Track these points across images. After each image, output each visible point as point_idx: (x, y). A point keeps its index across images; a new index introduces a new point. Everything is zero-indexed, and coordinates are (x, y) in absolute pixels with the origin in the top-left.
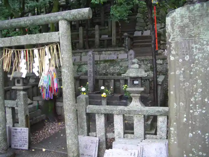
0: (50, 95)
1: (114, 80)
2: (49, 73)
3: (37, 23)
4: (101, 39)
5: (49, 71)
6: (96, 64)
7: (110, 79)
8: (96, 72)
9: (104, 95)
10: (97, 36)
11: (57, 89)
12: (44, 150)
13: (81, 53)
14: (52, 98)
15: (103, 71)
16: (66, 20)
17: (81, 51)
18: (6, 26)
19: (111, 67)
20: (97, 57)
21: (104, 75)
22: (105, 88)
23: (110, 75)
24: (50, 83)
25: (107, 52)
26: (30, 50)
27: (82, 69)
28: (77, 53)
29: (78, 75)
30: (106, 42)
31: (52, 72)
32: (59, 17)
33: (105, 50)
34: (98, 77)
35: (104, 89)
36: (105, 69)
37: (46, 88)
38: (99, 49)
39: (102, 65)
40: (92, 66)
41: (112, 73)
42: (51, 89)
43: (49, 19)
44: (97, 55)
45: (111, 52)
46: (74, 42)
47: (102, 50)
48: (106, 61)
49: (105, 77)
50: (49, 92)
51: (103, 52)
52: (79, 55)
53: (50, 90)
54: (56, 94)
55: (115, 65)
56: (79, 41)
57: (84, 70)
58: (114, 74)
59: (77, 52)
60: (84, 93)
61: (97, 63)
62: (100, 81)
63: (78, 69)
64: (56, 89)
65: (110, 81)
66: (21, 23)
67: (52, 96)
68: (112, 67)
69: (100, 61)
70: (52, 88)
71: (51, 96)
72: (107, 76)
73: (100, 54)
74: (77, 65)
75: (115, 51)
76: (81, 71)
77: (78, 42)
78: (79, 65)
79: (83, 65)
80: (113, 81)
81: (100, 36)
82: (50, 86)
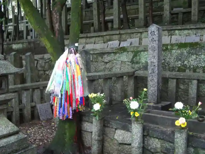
0: (66, 110)
1: (198, 80)
2: (67, 66)
4: (172, 12)
5: (66, 62)
6: (164, 50)
7: (191, 79)
8: (163, 65)
9: (181, 122)
10: (167, 7)
11: (81, 98)
13: (141, 33)
14: (71, 117)
15: (176, 63)
17: (141, 30)
19: (192, 56)
20: (166, 40)
21: (178, 71)
22: (184, 107)
23: (190, 70)
24: (68, 87)
25: (182, 31)
27: (140, 59)
28: (135, 34)
29: (133, 68)
30: (180, 16)
31: (73, 63)
33: (179, 28)
34: (168, 74)
35: (181, 108)
36: (180, 60)
37: (60, 96)
38: (169, 27)
39: (176, 52)
40: (156, 54)
41: (194, 67)
42: (69, 98)
44: (167, 36)
45: (190, 31)
46: (130, 17)
47: (174, 28)
48: (181, 46)
49: (181, 75)
50: (64, 105)
51: (177, 32)
52: (137, 37)
53: (66, 101)
54: (81, 108)
55: (199, 52)
56: (138, 16)
57: (143, 61)
58: (198, 70)
59: (135, 31)
60: (136, 113)
61: (167, 49)
62: (170, 81)
63: (133, 58)
64: (79, 100)
65: (191, 82)
67: (71, 112)
68: (194, 57)
69: (172, 45)
70: (71, 96)
71: (69, 113)
72: (184, 73)
73: (171, 35)
74: (132, 52)
75: (196, 30)
76: (137, 63)
77: (137, 18)
78: (135, 52)
79: (142, 53)
80: (195, 82)
81: (172, 8)
82: (67, 92)
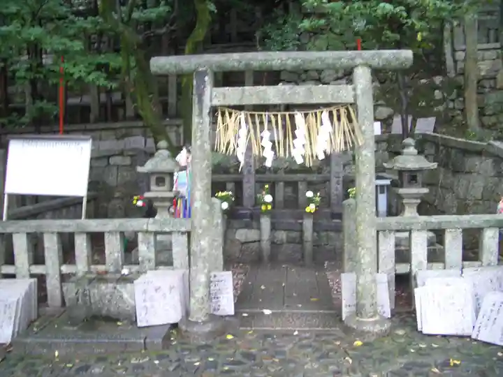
3: (309, 65)
9: (311, 208)
12: (267, 312)
16: (370, 66)
18: (234, 66)
26: (285, 115)
32: (358, 61)
43: (336, 61)
66: (274, 63)
